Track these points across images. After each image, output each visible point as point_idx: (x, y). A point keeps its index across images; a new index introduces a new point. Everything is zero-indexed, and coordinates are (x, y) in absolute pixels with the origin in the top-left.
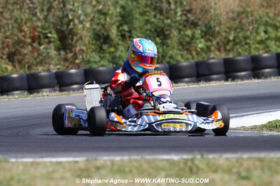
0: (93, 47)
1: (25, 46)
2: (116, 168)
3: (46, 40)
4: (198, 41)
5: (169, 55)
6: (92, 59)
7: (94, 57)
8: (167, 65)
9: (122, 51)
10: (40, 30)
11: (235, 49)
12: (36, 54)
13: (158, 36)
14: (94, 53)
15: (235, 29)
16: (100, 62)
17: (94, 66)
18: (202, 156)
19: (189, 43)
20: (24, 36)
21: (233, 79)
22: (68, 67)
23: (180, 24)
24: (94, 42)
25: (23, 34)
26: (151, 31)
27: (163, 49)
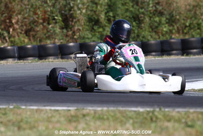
0: (87, 27)
1: (38, 25)
2: (97, 115)
3: (54, 21)
4: (163, 26)
5: (143, 35)
6: (86, 36)
8: (140, 43)
9: (108, 31)
10: (49, 13)
11: (190, 32)
12: (45, 31)
13: (135, 21)
14: (88, 32)
15: (191, 18)
16: (91, 38)
17: (87, 41)
18: (160, 109)
19: (157, 27)
20: (38, 18)
21: (188, 54)
22: (68, 41)
23: (151, 13)
24: (88, 24)
25: (37, 16)
26: (130, 17)
27: (138, 31)
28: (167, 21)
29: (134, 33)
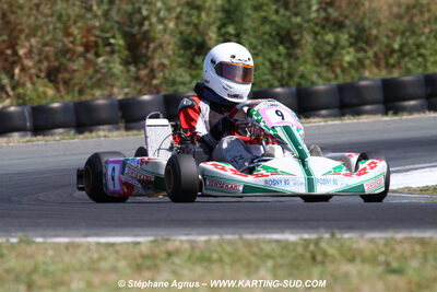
0: (180, 60)
1: (74, 58)
3: (108, 49)
4: (344, 52)
5: (300, 73)
6: (179, 79)
7: (181, 76)
8: (294, 89)
10: (97, 32)
11: (403, 64)
12: (91, 71)
13: (282, 43)
14: (182, 69)
15: (403, 33)
16: (190, 83)
17: (181, 89)
19: (330, 55)
20: (72, 42)
21: (396, 113)
22: (140, 91)
23: (316, 24)
24: (182, 52)
25: (71, 39)
26: (270, 35)
27: (290, 64)
28: (352, 40)
29: (282, 68)
